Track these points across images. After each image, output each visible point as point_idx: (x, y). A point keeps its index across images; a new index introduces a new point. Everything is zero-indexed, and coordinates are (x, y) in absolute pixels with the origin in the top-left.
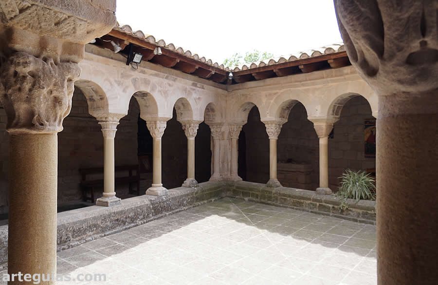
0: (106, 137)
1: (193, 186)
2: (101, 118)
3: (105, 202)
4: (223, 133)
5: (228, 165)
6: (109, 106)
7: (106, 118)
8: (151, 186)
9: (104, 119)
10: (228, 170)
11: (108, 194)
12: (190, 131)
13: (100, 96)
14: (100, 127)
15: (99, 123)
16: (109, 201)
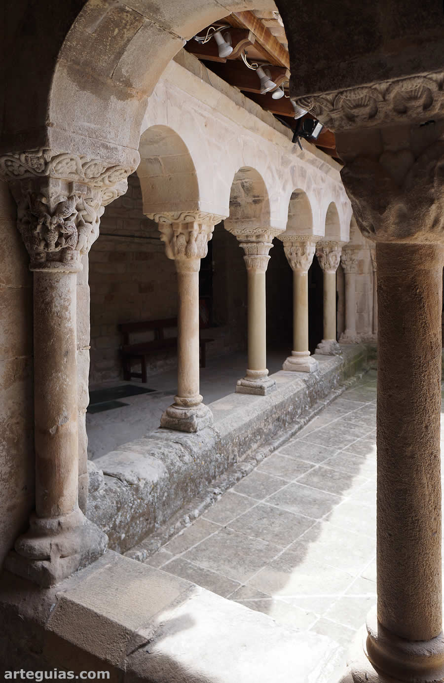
0: (255, 270)
1: (337, 354)
2: (247, 236)
3: (256, 387)
4: (361, 263)
5: (369, 315)
6: (272, 214)
7: (258, 236)
8: (290, 355)
9: (254, 239)
10: (369, 324)
11: (258, 372)
12: (330, 259)
13: (254, 197)
14: (242, 252)
15: (241, 246)
16: (265, 385)
